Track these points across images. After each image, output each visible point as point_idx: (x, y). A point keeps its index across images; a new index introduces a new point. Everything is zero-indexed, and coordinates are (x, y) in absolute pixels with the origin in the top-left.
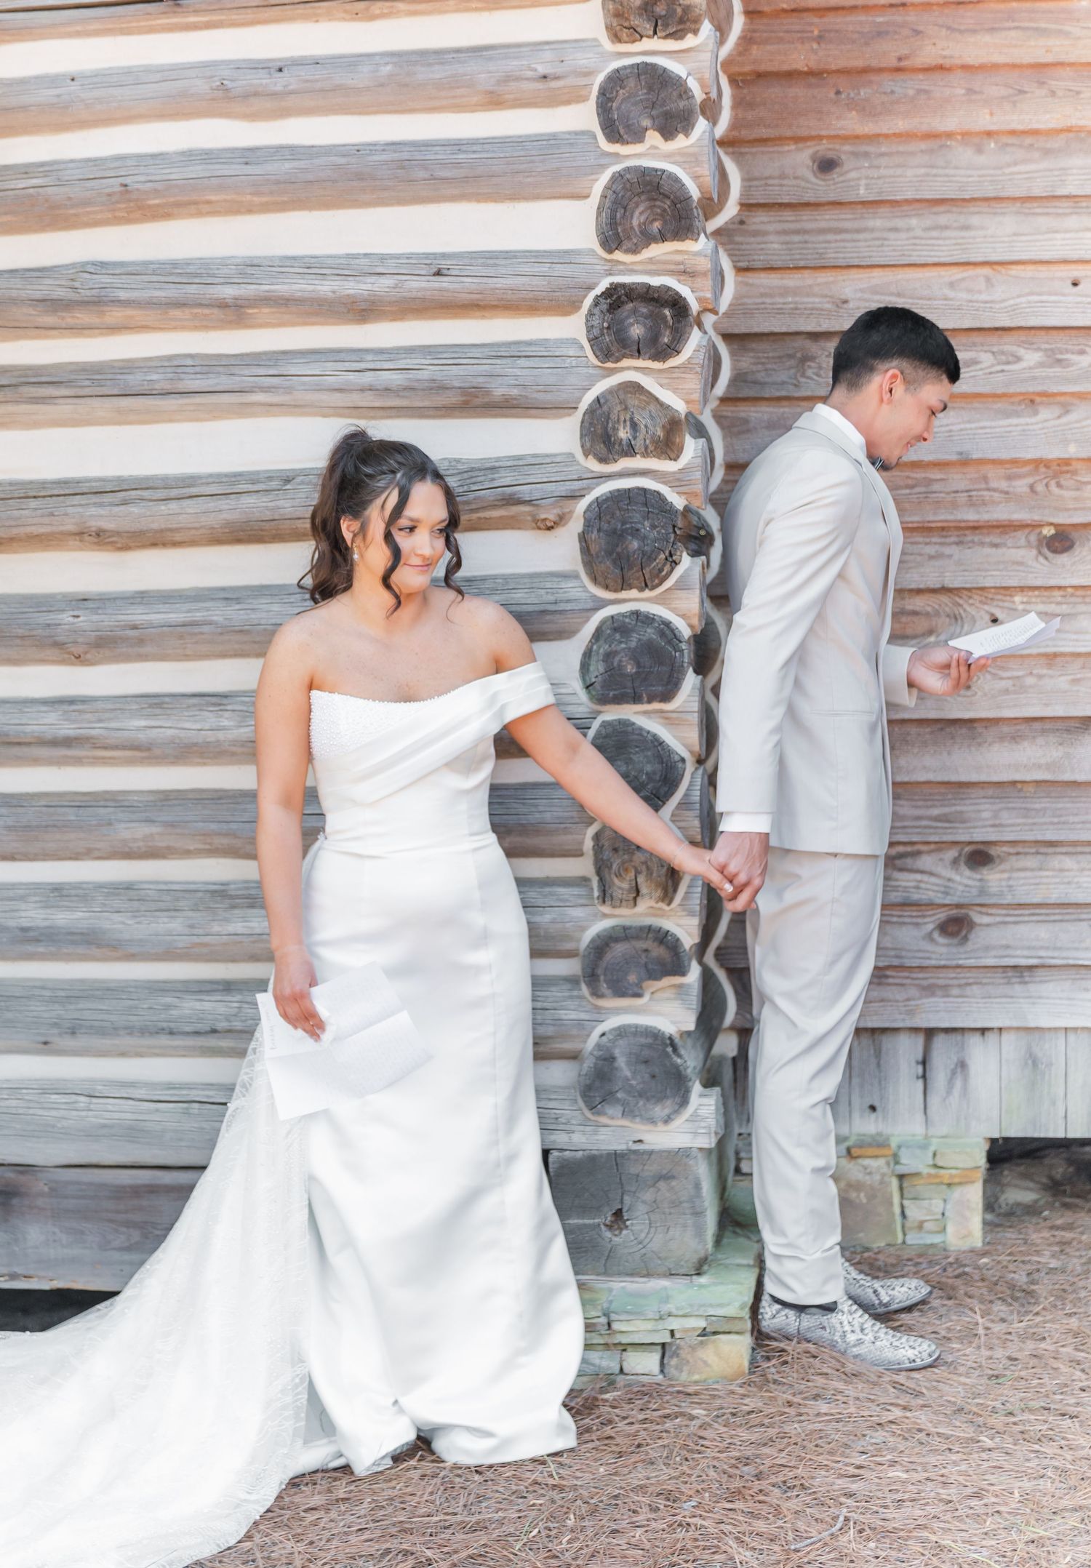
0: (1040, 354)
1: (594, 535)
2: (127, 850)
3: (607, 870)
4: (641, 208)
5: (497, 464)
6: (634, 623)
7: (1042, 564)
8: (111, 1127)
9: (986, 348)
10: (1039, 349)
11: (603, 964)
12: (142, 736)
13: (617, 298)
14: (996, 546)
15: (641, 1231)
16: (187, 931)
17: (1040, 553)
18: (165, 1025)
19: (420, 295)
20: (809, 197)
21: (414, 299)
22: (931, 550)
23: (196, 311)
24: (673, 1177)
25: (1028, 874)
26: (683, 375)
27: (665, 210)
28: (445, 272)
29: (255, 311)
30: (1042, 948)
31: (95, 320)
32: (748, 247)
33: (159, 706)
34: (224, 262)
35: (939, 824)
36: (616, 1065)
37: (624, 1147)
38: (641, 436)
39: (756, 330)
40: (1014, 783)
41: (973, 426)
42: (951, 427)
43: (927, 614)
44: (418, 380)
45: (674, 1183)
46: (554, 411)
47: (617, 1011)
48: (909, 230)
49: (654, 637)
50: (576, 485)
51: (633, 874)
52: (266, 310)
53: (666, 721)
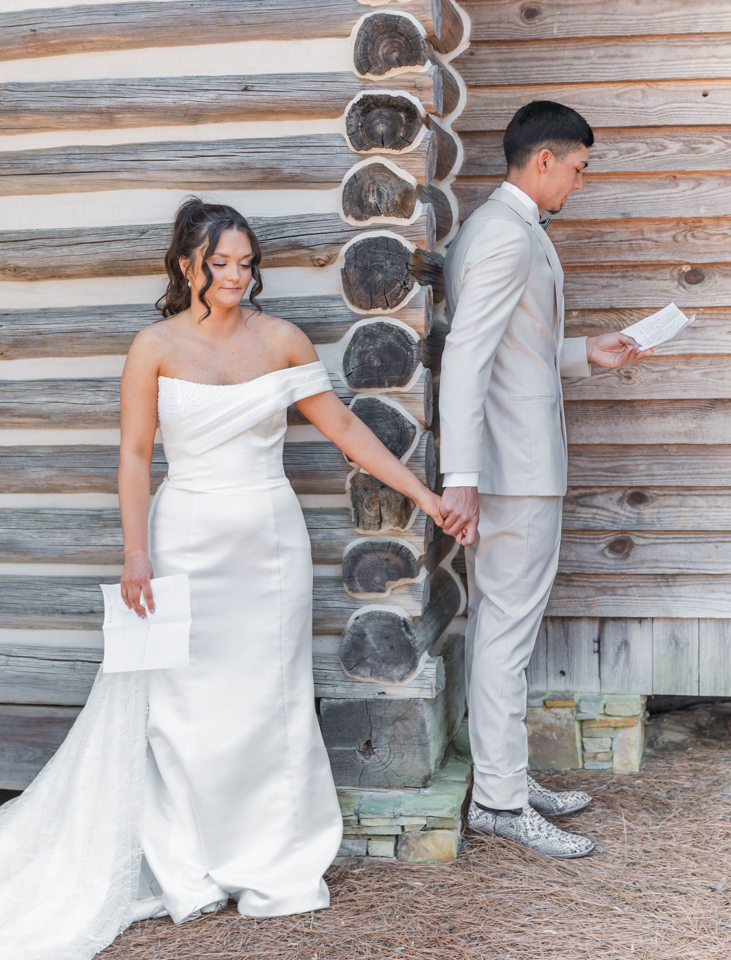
0: (680, 144)
1: (352, 270)
2: (34, 486)
3: (360, 503)
4: (384, 43)
5: (286, 221)
6: (379, 331)
7: (681, 292)
8: (22, 677)
9: (642, 140)
10: (679, 141)
11: (357, 569)
12: (44, 409)
13: (368, 105)
14: (649, 279)
15: (384, 756)
16: (74, 543)
17: (680, 284)
18: (58, 607)
19: (233, 104)
20: (518, 36)
21: (229, 107)
22: (603, 282)
23: (81, 116)
24: (406, 719)
25: (672, 509)
26: (414, 159)
27: (401, 44)
28: (251, 88)
29: (121, 116)
30: (681, 562)
31: (14, 123)
32: (476, 71)
33: (56, 387)
34: (101, 83)
35: (609, 474)
36: (366, 639)
37: (372, 697)
38: (384, 201)
39: (481, 128)
40: (662, 445)
41: (633, 194)
42: (617, 196)
43: (601, 326)
44: (232, 163)
45: (406, 723)
46: (325, 184)
47: (368, 602)
48: (588, 58)
49: (393, 341)
50: (340, 235)
51: (378, 506)
52: (129, 116)
53: (402, 400)
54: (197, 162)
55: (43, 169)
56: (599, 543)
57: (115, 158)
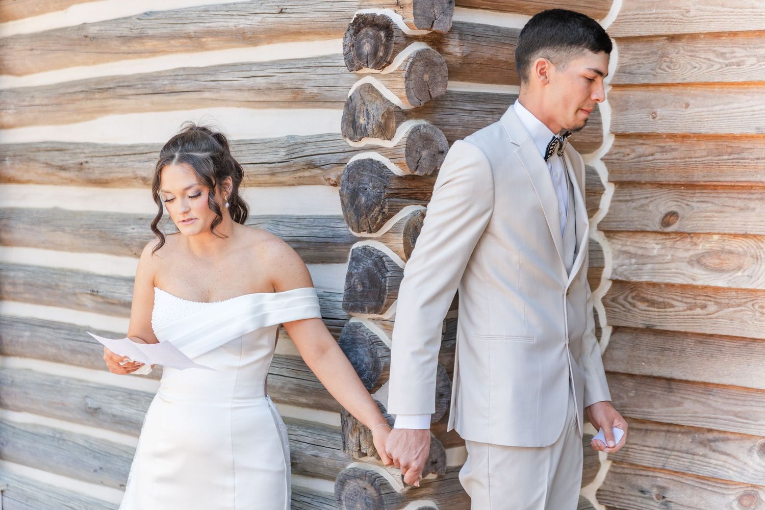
1: (345, 192)
3: (346, 428)
5: (309, 140)
6: (363, 255)
11: (344, 494)
13: (361, 23)
19: (272, 26)
21: (270, 29)
22: (739, 203)
23: (181, 41)
26: (395, 79)
28: (284, 11)
29: (205, 40)
31: (142, 48)
34: (195, 9)
35: (738, 420)
38: (371, 122)
42: (755, 108)
43: (739, 254)
44: (272, 84)
50: (342, 156)
51: (358, 434)
52: (210, 39)
53: (384, 327)
54: (250, 82)
55: (159, 89)
56: (729, 495)
57: (202, 79)
